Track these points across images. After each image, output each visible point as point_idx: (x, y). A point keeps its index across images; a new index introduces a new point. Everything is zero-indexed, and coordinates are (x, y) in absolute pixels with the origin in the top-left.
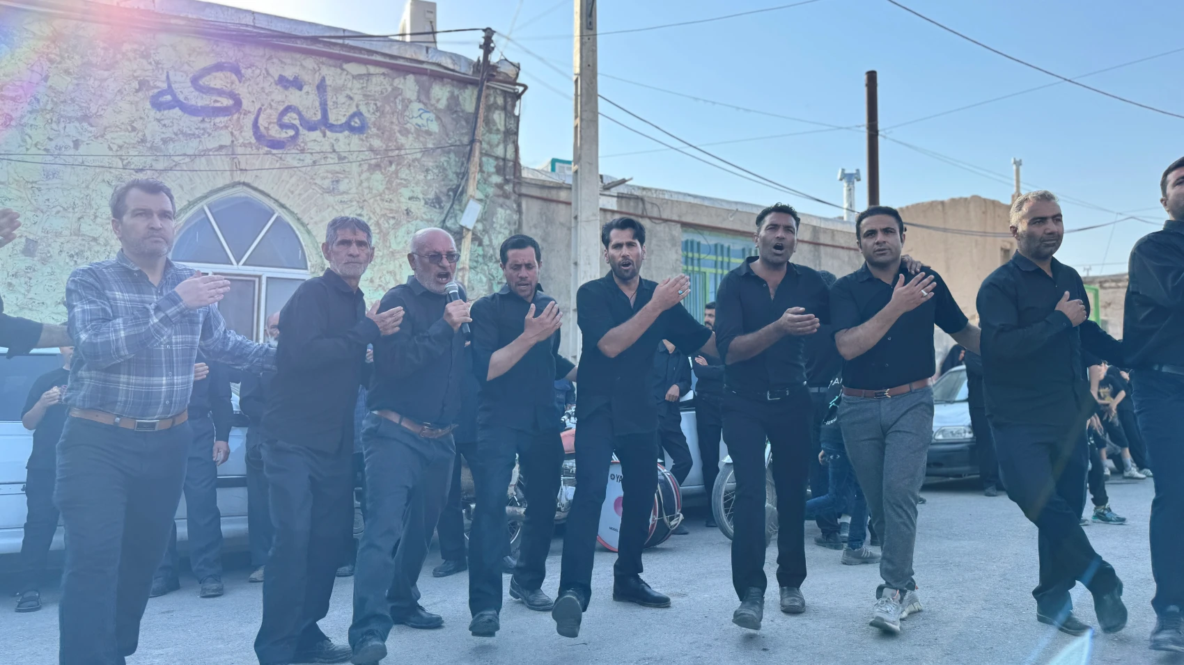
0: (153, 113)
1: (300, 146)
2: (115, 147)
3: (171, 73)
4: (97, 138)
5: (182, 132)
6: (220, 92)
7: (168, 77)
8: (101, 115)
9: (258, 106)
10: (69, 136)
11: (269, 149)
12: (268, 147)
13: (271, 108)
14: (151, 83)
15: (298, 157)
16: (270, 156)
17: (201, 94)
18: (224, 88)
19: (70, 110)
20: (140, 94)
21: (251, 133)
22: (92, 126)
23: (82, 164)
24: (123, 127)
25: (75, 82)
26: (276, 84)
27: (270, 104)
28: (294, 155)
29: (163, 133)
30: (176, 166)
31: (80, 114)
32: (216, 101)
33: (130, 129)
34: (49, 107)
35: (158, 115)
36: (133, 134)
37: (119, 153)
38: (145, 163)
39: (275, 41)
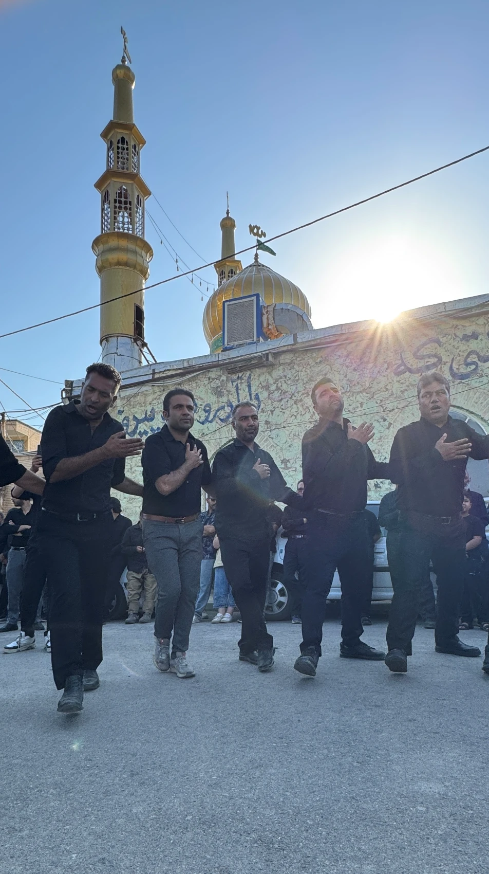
0: (396, 379)
1: (479, 373)
2: (379, 402)
3: (402, 354)
4: (370, 399)
5: (410, 384)
6: (429, 356)
7: (401, 356)
8: (371, 387)
9: (451, 357)
10: (358, 401)
11: (460, 381)
12: (459, 379)
13: (460, 356)
14: (394, 363)
15: (478, 380)
16: (461, 384)
17: (419, 360)
18: (432, 353)
19: (358, 388)
20: (389, 371)
21: (449, 374)
22: (367, 394)
23: (365, 414)
24: (382, 390)
25: (358, 373)
26: (461, 341)
27: (459, 354)
28: (476, 380)
29: (401, 387)
30: (409, 404)
31: (362, 389)
32: (427, 362)
33: (385, 390)
34: (348, 390)
35: (398, 379)
36: (387, 392)
37: (381, 404)
38: (394, 406)
39: (459, 315)
